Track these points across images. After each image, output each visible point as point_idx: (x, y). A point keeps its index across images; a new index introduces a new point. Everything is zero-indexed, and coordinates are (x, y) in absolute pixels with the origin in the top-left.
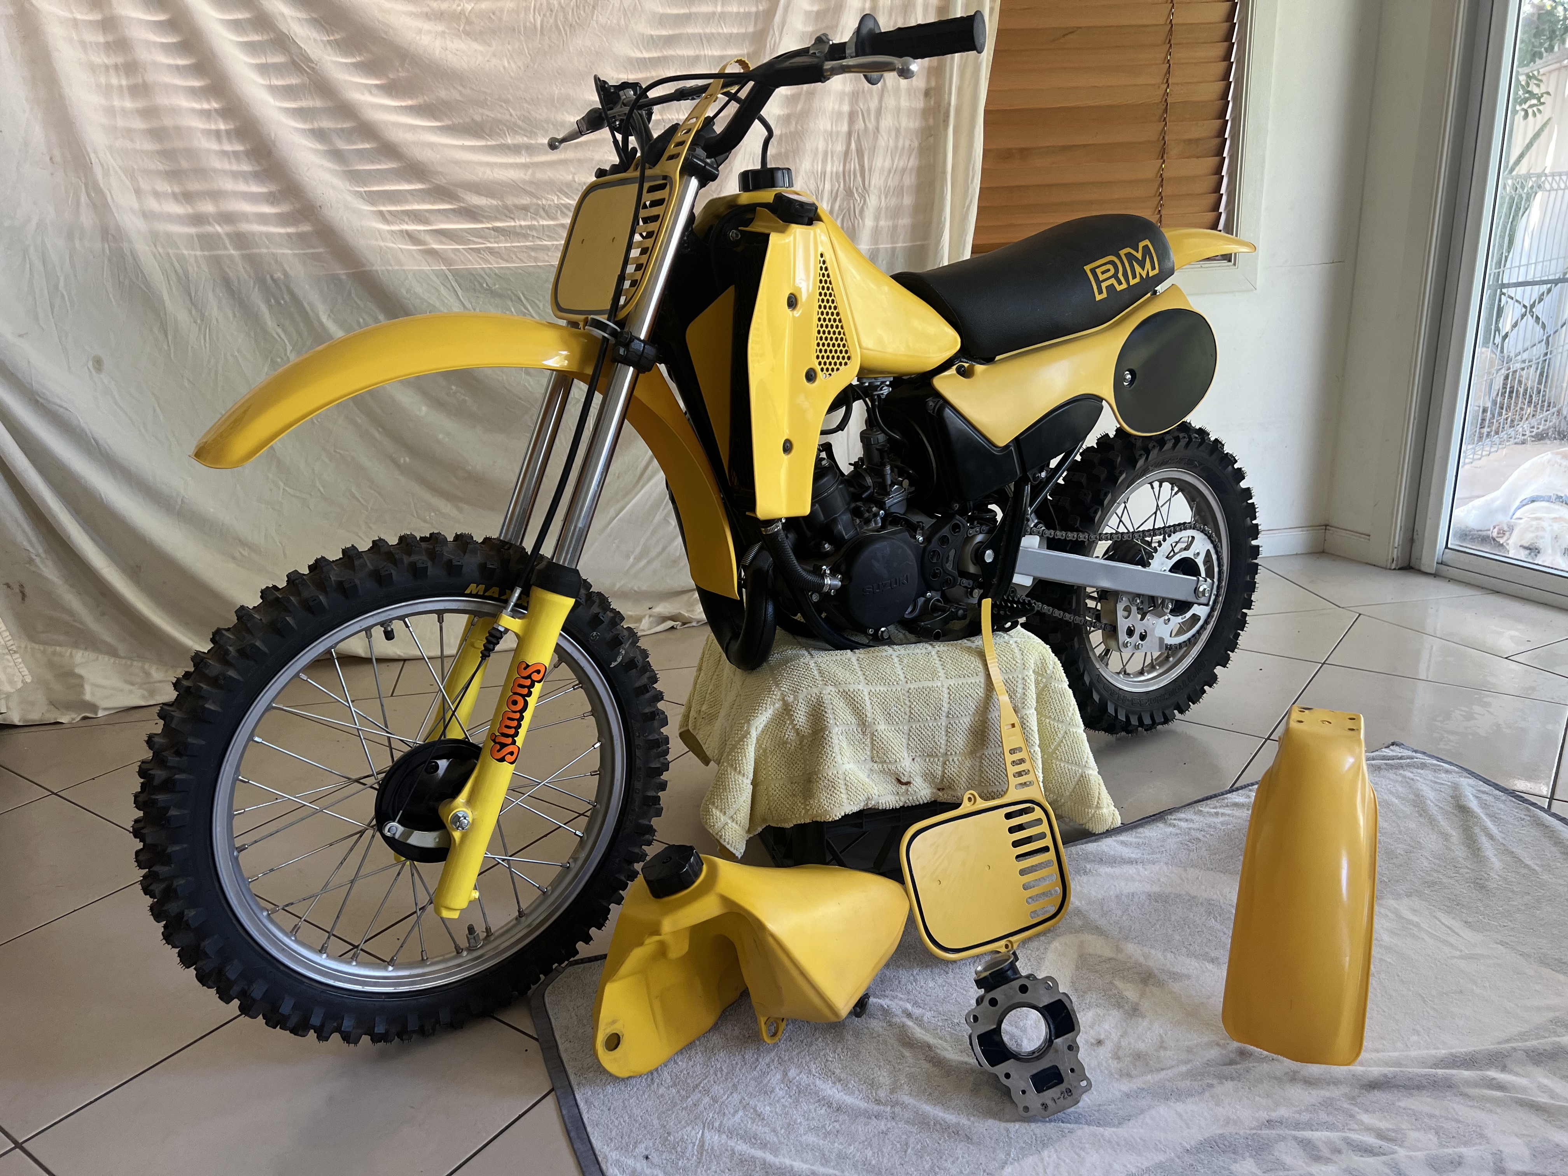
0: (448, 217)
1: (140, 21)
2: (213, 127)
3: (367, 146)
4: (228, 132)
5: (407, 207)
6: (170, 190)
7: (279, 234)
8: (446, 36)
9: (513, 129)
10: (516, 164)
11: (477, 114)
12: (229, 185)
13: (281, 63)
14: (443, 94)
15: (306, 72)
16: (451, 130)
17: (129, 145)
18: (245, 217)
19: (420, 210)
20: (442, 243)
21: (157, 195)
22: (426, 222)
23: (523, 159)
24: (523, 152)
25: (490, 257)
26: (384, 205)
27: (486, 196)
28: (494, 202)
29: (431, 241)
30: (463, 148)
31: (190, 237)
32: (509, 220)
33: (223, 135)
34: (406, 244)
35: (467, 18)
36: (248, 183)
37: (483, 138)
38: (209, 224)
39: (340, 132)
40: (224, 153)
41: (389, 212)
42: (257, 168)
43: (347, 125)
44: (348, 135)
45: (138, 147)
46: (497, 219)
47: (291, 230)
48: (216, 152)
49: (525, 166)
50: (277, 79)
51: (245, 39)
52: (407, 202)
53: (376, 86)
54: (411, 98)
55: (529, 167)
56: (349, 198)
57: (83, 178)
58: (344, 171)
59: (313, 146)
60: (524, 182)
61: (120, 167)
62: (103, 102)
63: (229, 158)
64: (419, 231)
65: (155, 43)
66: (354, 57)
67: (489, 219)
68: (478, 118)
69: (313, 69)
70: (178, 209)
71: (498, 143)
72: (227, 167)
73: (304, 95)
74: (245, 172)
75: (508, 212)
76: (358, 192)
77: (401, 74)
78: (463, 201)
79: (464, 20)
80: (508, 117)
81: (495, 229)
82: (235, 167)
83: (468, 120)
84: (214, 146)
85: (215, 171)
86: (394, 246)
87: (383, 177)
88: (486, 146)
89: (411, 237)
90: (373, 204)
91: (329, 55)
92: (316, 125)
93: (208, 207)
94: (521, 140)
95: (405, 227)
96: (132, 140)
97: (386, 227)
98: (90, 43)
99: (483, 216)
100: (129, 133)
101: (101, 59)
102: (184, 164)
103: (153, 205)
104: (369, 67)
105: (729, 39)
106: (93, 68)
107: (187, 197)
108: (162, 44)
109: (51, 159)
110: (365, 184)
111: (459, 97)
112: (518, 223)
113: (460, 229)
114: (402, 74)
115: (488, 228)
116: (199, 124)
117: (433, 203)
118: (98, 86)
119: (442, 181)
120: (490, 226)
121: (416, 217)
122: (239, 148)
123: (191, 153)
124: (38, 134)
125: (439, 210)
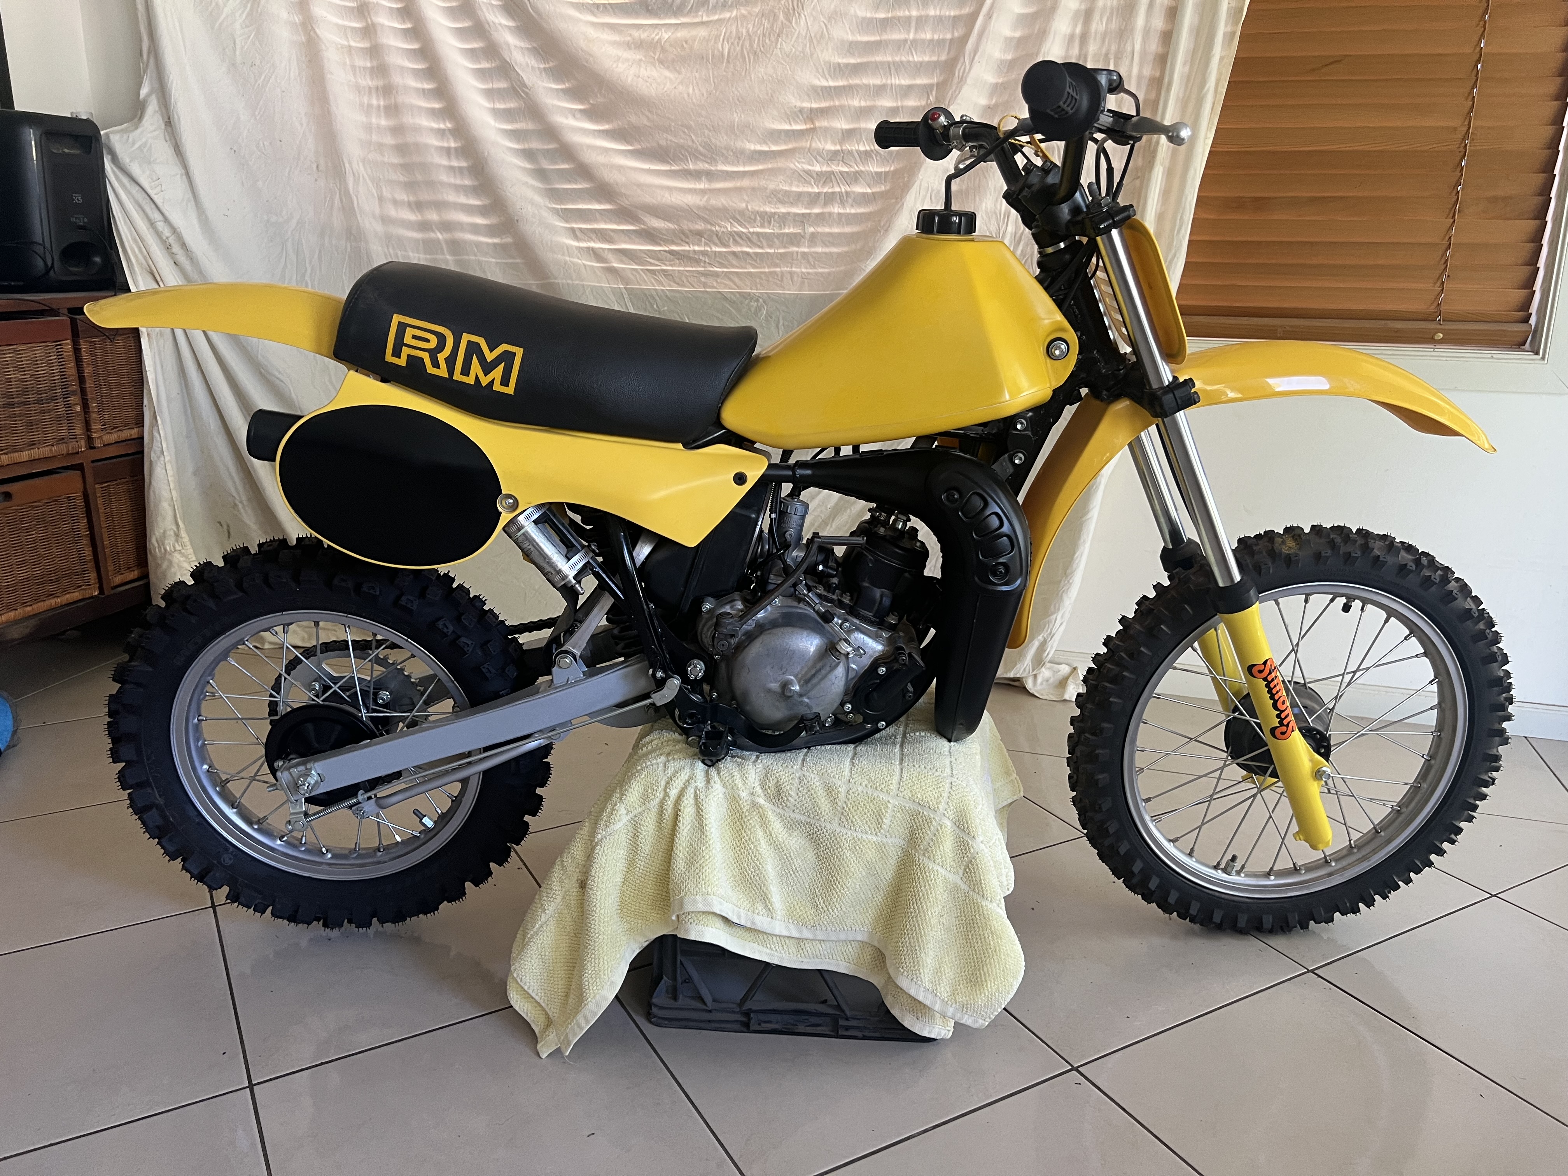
0: (630, 238)
1: (398, 48)
2: (446, 145)
3: (565, 166)
4: (456, 149)
5: (596, 226)
6: (406, 199)
7: (488, 244)
8: (643, 64)
9: (695, 155)
10: (695, 190)
11: (664, 139)
12: (452, 197)
13: (504, 89)
14: (633, 119)
15: (521, 96)
16: (639, 154)
17: (379, 158)
18: (460, 226)
19: (606, 229)
20: (622, 262)
21: (395, 202)
22: (610, 241)
23: (701, 185)
24: (703, 178)
25: (662, 279)
26: (576, 222)
27: (663, 219)
28: (671, 226)
29: (613, 261)
30: (649, 171)
31: (417, 241)
32: (684, 244)
33: (453, 151)
34: (591, 261)
35: (662, 47)
36: (467, 196)
37: (668, 163)
38: (433, 231)
39: (547, 153)
40: (452, 168)
41: (580, 229)
42: (476, 183)
43: (552, 146)
44: (552, 155)
45: (386, 159)
46: (673, 243)
47: (496, 240)
48: (445, 166)
49: (703, 192)
50: (499, 102)
51: (478, 66)
52: (595, 220)
53: (581, 111)
54: (608, 122)
55: (705, 193)
56: (545, 214)
57: (338, 185)
58: (546, 190)
59: (523, 165)
60: (699, 208)
61: (369, 176)
62: (364, 119)
63: (455, 172)
64: (603, 249)
65: (408, 68)
66: (564, 83)
67: (667, 242)
68: (663, 143)
69: (526, 94)
70: (411, 216)
71: (681, 168)
72: (452, 180)
73: (519, 118)
74: (466, 186)
75: (683, 236)
76: (555, 208)
77: (599, 100)
78: (644, 223)
79: (659, 49)
80: (690, 143)
81: (671, 252)
82: (458, 182)
83: (655, 144)
84: (444, 162)
85: (442, 183)
86: (580, 261)
87: (578, 195)
88: (670, 171)
89: (596, 254)
90: (567, 221)
91: (543, 81)
92: (527, 146)
93: (433, 216)
94: (702, 166)
95: (592, 244)
96: (383, 155)
97: (575, 244)
98: (359, 67)
99: (661, 239)
100: (381, 146)
101: (367, 82)
102: (419, 177)
103: (392, 212)
104: (574, 94)
105: (919, 68)
106: (358, 89)
107: (418, 206)
108: (414, 69)
109: (317, 167)
110: (562, 203)
111: (646, 122)
112: (692, 248)
113: (640, 250)
114: (601, 100)
115: (665, 251)
116: (434, 142)
117: (618, 223)
118: (361, 105)
119: (625, 203)
120: (667, 249)
121: (602, 235)
122: (464, 164)
123: (425, 167)
124: (310, 145)
125: (623, 231)
